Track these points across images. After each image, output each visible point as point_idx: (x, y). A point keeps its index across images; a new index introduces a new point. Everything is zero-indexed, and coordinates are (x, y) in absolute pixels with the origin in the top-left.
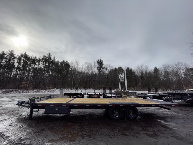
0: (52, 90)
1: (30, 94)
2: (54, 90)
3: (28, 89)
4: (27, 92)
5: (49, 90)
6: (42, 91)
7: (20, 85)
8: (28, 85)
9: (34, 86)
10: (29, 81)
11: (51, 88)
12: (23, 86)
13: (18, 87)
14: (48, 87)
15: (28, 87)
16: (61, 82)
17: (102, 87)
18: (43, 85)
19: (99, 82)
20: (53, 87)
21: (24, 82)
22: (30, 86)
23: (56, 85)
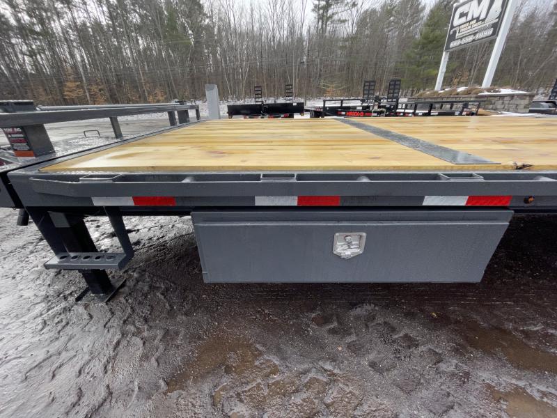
7: (66, 93)
8: (89, 92)
9: (108, 94)
10: (84, 79)
11: (161, 98)
12: (74, 95)
13: (62, 100)
14: (151, 98)
15: (91, 97)
16: (187, 77)
17: (329, 87)
18: (135, 90)
19: (321, 70)
20: (165, 96)
21: (71, 81)
22: (95, 95)
23: (172, 86)
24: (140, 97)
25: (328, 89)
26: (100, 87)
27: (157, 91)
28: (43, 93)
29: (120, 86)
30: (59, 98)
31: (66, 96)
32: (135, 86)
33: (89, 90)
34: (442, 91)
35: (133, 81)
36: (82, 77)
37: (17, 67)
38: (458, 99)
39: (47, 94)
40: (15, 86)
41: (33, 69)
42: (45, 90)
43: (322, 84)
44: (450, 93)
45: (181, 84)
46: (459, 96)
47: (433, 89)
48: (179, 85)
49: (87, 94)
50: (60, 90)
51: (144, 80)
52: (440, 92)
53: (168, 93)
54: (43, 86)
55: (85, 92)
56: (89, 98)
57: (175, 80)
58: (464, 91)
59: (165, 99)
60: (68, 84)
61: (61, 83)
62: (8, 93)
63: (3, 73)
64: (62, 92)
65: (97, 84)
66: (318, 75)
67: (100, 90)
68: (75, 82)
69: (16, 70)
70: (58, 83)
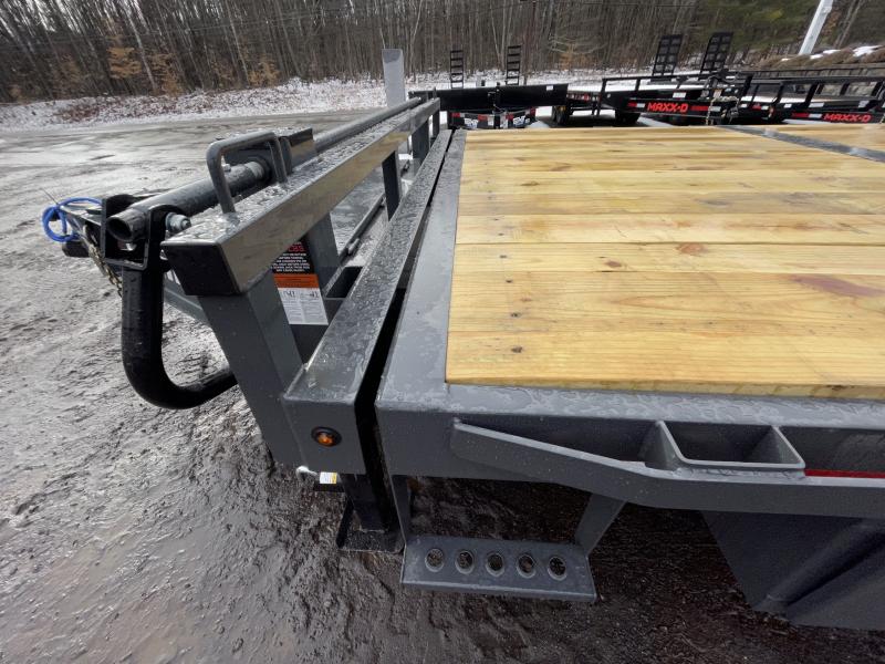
0: (279, 88)
1: (185, 117)
2: (291, 88)
3: (164, 93)
4: (166, 110)
5: (269, 93)
6: (233, 96)
7: (112, 69)
8: (151, 66)
9: (180, 69)
10: (139, 41)
11: (270, 76)
12: (126, 72)
13: (108, 82)
14: (254, 75)
15: (154, 76)
16: (311, 34)
17: (566, 49)
18: (225, 60)
19: (554, 15)
20: (277, 72)
21: (118, 46)
22: (160, 71)
23: (287, 52)
24: (235, 74)
25: (565, 54)
26: (167, 57)
27: (263, 62)
28: (77, 70)
29: (199, 53)
30: (102, 77)
31: (113, 73)
32: (226, 53)
33: (150, 61)
34: (818, 56)
35: (221, 45)
36: (135, 38)
37: (26, 20)
38: (856, 74)
39: (83, 71)
40: (30, 57)
41: (50, 24)
42: (78, 64)
43: (555, 42)
44: (839, 59)
45: (303, 47)
46: (861, 65)
47: (797, 52)
48: (300, 50)
49: (148, 70)
50: (102, 63)
51: (240, 41)
52: (813, 57)
53: (281, 64)
54: (74, 55)
55: (143, 67)
56: (151, 77)
57: (293, 40)
58: (873, 55)
59: (278, 77)
60: (115, 51)
61: (103, 50)
62: (21, 71)
63: (5, 34)
64: (105, 66)
65: (162, 51)
66: (549, 26)
67: (168, 62)
68: (126, 46)
69: (25, 27)
70: (97, 48)
